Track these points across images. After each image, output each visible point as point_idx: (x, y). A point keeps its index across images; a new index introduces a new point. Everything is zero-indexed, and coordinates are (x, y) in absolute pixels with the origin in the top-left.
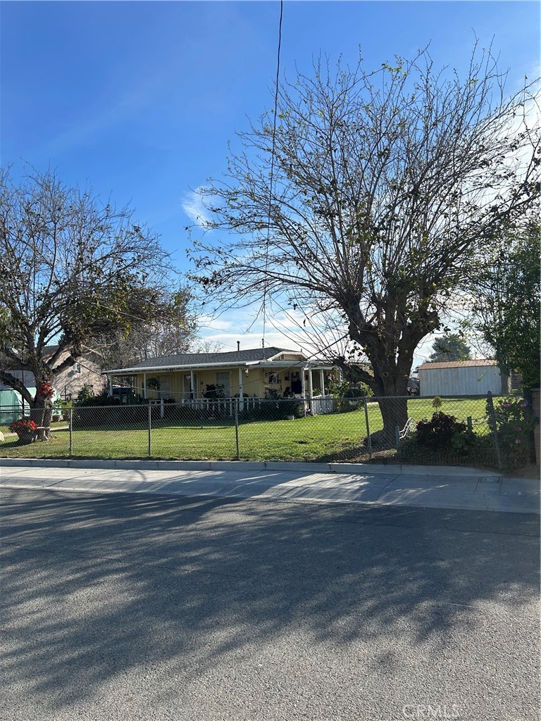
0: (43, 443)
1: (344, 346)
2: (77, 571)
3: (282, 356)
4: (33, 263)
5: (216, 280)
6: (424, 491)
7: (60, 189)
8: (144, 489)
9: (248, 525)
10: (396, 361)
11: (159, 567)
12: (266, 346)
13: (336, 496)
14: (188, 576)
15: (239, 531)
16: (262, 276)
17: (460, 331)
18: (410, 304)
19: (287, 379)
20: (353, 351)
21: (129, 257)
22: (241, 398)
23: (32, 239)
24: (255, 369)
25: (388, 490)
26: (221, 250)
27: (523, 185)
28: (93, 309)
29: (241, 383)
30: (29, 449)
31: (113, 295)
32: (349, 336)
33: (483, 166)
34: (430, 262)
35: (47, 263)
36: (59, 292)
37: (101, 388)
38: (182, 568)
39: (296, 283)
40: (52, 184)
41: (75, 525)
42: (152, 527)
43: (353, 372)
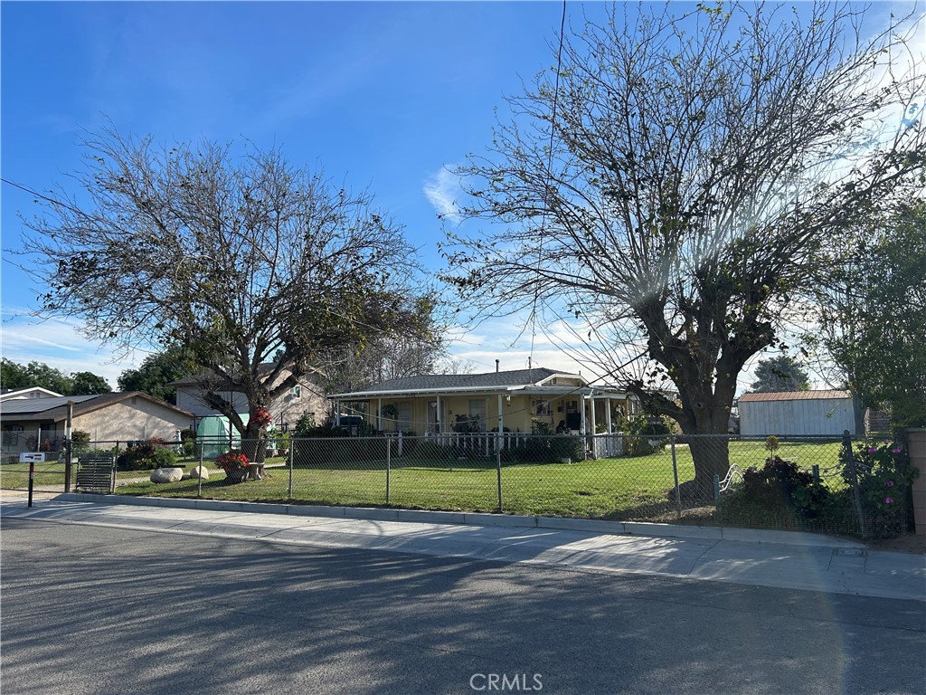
0: (256, 483)
1: (642, 367)
2: (305, 643)
3: (555, 379)
4: (250, 260)
5: (474, 281)
6: (756, 563)
7: (286, 171)
8: (382, 544)
9: (518, 597)
10: (713, 388)
11: (409, 644)
12: (534, 366)
13: (633, 565)
14: (446, 658)
15: (508, 604)
16: (533, 275)
17: (802, 348)
18: (733, 312)
19: (560, 409)
20: (654, 374)
21: (366, 253)
22: (501, 433)
23: (250, 231)
24: (520, 396)
25: (705, 561)
26: (481, 244)
27: (889, 155)
28: (321, 317)
29: (500, 414)
30: (238, 489)
31: (346, 301)
32: (648, 353)
33: (834, 131)
34: (760, 256)
35: (268, 261)
36: (281, 295)
37: (323, 417)
38: (438, 647)
39: (577, 284)
40: (276, 164)
41: (299, 586)
42: (397, 593)
43: (654, 402)
